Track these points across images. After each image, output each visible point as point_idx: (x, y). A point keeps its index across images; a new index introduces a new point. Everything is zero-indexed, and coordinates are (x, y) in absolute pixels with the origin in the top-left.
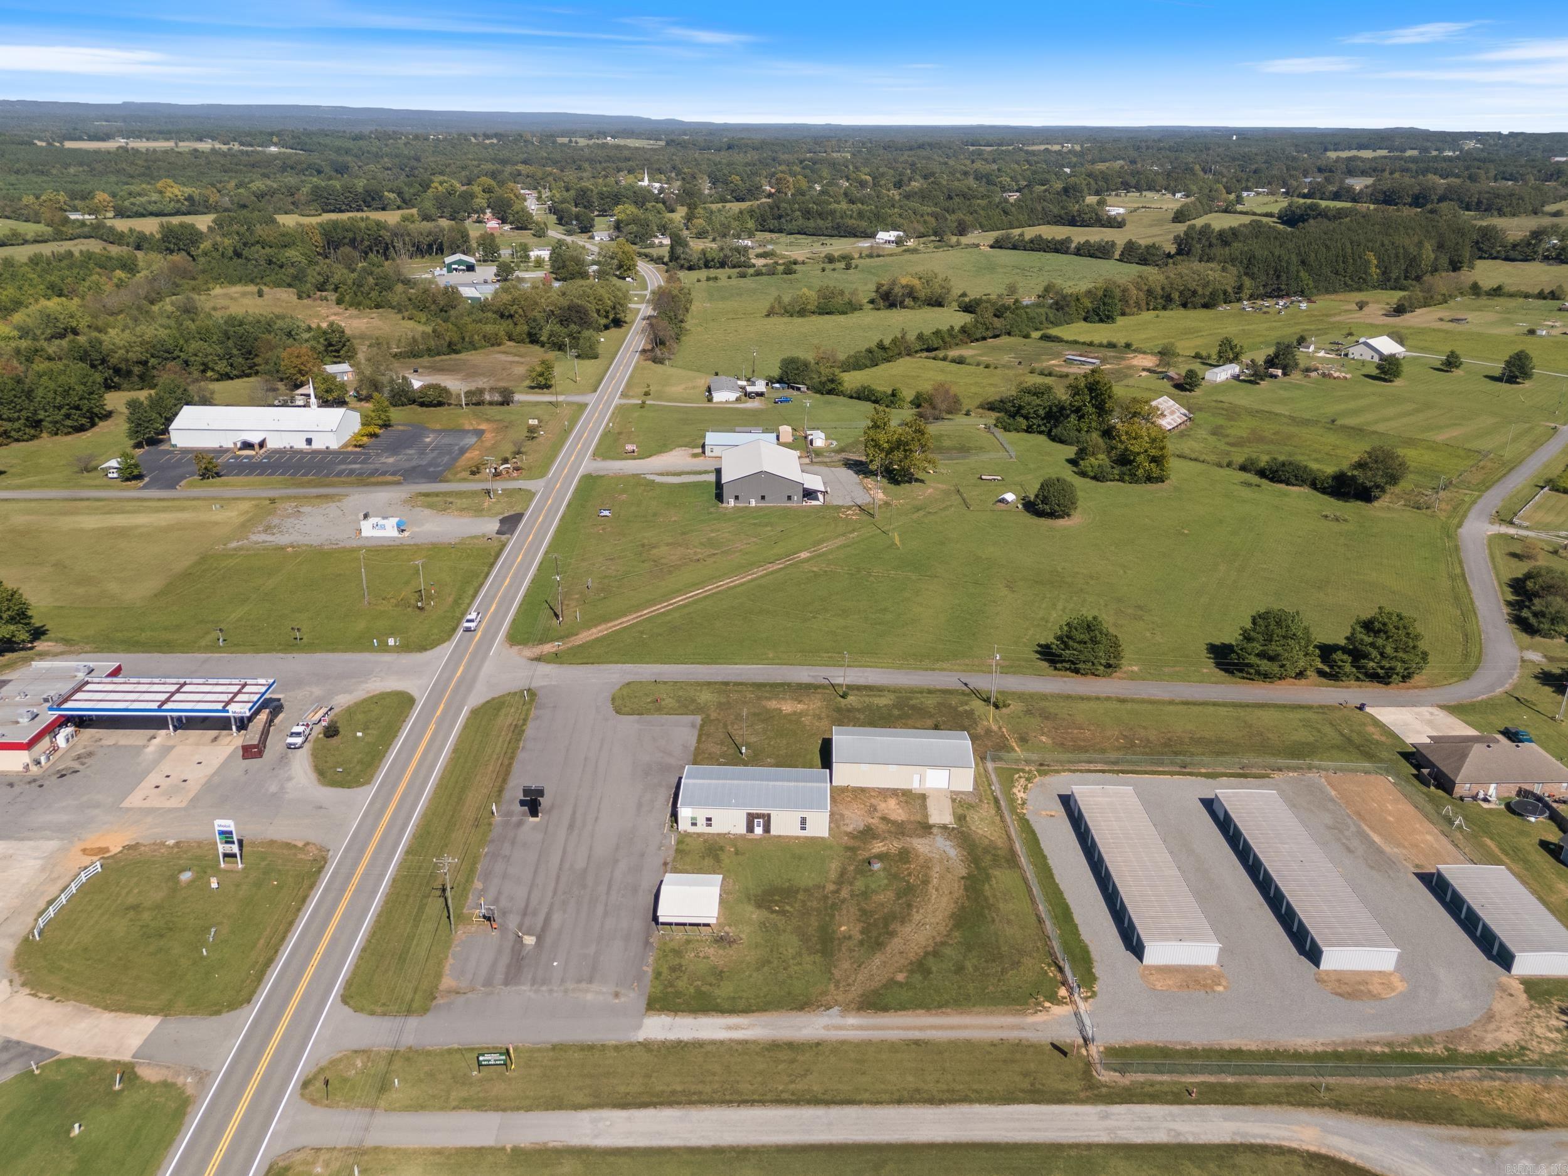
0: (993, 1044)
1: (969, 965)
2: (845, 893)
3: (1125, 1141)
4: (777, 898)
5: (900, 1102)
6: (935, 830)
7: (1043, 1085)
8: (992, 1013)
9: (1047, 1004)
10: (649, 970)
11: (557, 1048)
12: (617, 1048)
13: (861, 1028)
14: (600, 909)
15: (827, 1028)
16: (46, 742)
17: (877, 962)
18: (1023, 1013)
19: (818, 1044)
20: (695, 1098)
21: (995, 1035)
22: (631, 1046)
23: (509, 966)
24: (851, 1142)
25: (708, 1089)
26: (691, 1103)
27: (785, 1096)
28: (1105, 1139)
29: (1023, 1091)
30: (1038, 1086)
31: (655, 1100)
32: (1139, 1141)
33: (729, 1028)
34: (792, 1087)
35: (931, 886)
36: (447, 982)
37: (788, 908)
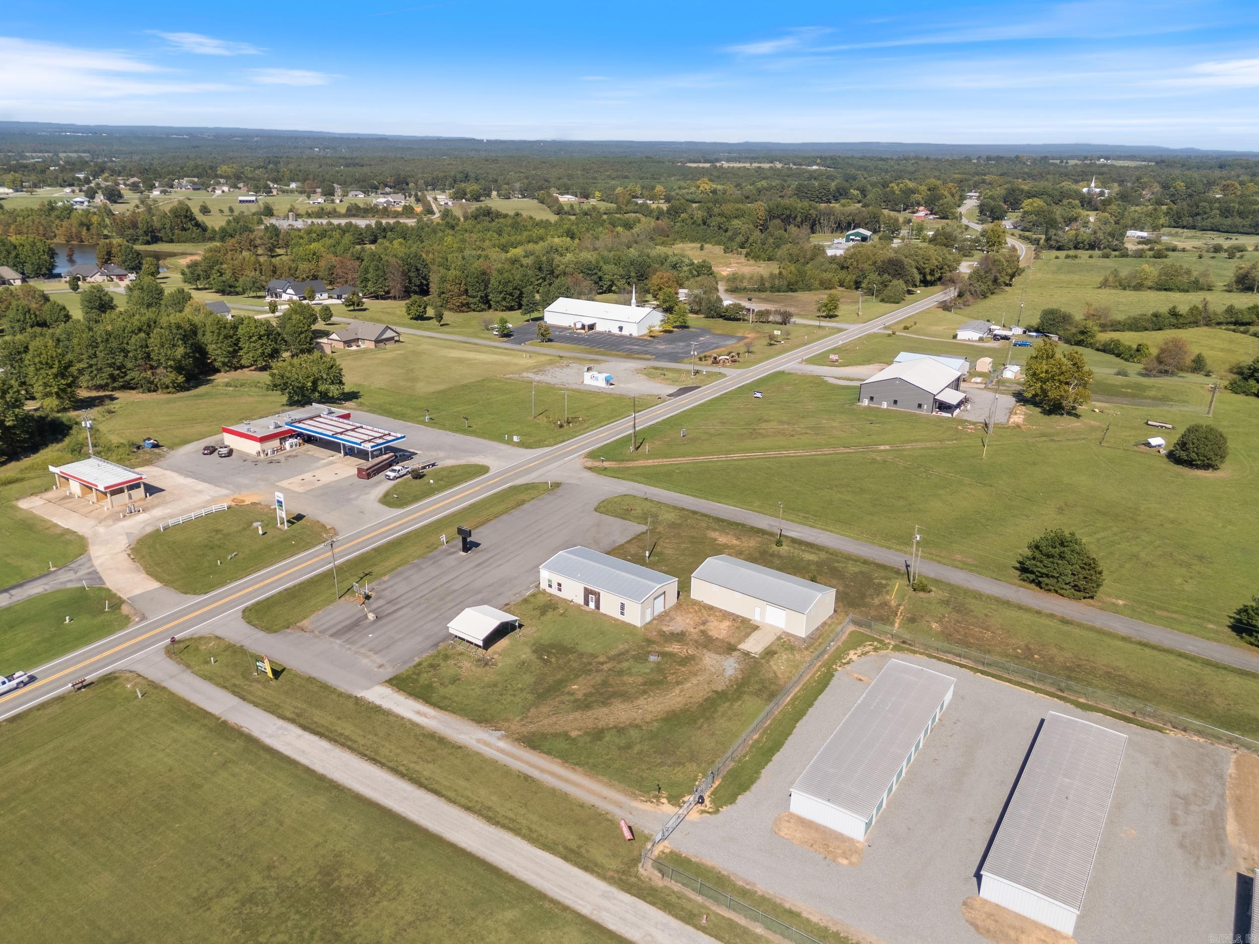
0: (582, 806)
1: (637, 748)
2: (605, 667)
3: (600, 921)
4: (554, 651)
5: (468, 809)
6: (736, 653)
7: (587, 851)
8: (611, 786)
9: (664, 800)
10: (417, 660)
11: (311, 680)
12: (340, 694)
13: (502, 751)
14: (436, 614)
15: (479, 741)
16: (276, 443)
17: (571, 717)
18: (635, 796)
19: (460, 747)
20: (349, 743)
21: (590, 799)
22: (350, 696)
23: (346, 627)
24: (404, 815)
25: (362, 741)
26: (343, 745)
27: (402, 769)
28: (585, 910)
29: (566, 848)
30: (583, 851)
31: (327, 733)
32: (612, 926)
33: (418, 713)
34: (412, 765)
35: (680, 687)
36: (305, 623)
37: (553, 660)
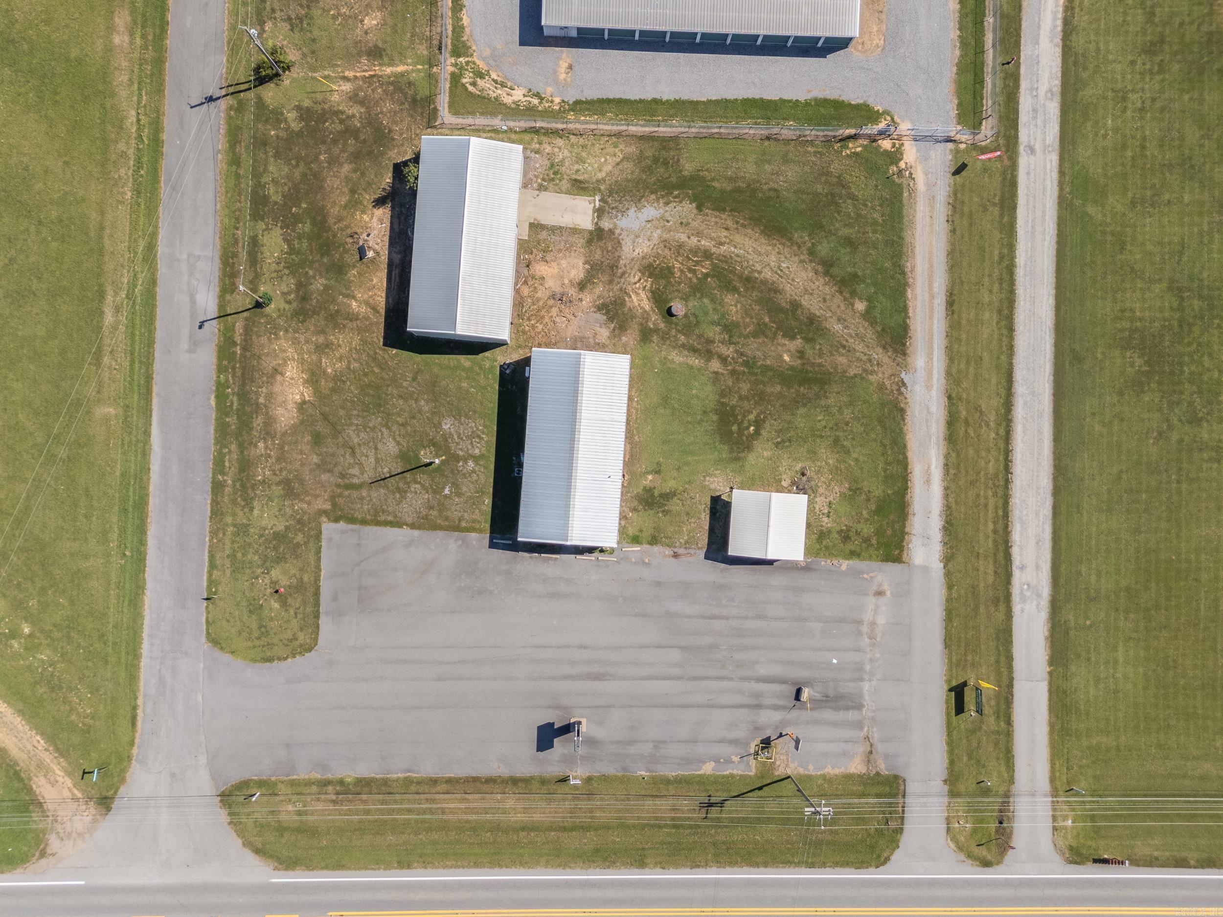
0: (953, 231)
1: (845, 232)
2: (728, 351)
3: (1057, 140)
4: (735, 428)
5: (1011, 329)
6: (606, 224)
7: (995, 195)
8: (912, 222)
9: (902, 165)
10: (845, 564)
11: (948, 642)
12: (950, 587)
13: (930, 356)
14: (750, 624)
15: (929, 387)
17: (838, 327)
18: (912, 192)
19: (950, 398)
20: (1001, 513)
21: (941, 228)
22: (948, 574)
24: (1052, 378)
25: (992, 502)
26: (1006, 515)
27: (1002, 432)
28: (1055, 158)
29: (1002, 216)
30: (997, 200)
31: (1001, 548)
32: (1057, 128)
33: (928, 481)
34: (992, 424)
35: (714, 250)
37: (752, 417)
